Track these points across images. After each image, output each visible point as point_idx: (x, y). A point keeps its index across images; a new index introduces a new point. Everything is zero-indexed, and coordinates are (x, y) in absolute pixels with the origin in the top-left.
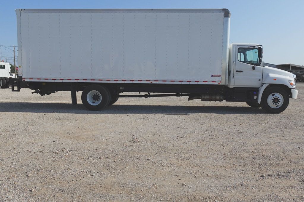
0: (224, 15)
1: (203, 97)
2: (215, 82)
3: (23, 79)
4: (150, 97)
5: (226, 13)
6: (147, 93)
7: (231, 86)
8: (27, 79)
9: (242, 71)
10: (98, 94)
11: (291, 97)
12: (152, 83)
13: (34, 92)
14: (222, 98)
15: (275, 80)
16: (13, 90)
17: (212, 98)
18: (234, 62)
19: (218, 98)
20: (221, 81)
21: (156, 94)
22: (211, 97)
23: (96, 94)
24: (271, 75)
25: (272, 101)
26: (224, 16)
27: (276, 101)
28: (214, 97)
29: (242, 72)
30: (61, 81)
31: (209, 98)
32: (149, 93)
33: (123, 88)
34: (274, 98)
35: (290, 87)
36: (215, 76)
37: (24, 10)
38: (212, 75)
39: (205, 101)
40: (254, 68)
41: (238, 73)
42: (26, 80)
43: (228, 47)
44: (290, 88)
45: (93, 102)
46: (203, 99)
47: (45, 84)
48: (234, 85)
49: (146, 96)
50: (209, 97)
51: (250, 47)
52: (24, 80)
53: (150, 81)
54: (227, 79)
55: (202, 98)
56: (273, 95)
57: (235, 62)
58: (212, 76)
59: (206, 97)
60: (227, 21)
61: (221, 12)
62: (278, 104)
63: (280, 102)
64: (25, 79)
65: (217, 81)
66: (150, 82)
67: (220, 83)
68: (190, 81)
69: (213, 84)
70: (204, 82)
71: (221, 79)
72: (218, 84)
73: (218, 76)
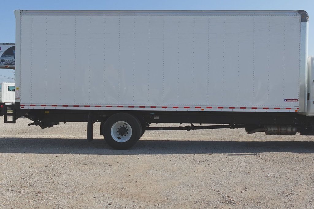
0: (300, 18)
1: (269, 129)
2: (290, 109)
3: (21, 105)
4: (193, 130)
5: (304, 16)
6: (190, 124)
7: (311, 114)
8: (27, 105)
10: (125, 126)
12: (204, 111)
13: (32, 124)
14: (294, 130)
16: (6, 121)
17: (282, 130)
18: (313, 81)
19: (289, 130)
20: (298, 107)
21: (203, 125)
22: (280, 129)
23: (122, 126)
26: (300, 20)
28: (283, 129)
30: (75, 108)
31: (276, 131)
32: (192, 125)
33: (158, 117)
37: (27, 11)
38: (287, 100)
42: (25, 108)
43: (307, 62)
45: (119, 138)
46: (270, 131)
47: (48, 112)
49: (188, 128)
50: (277, 129)
52: (22, 107)
53: (200, 107)
54: (307, 104)
55: (267, 130)
58: (286, 100)
59: (272, 129)
60: (305, 26)
61: (296, 14)
64: (24, 105)
65: (294, 107)
66: (200, 110)
67: (298, 110)
68: (256, 108)
69: (287, 111)
70: (275, 108)
71: (298, 105)
72: (294, 112)
73: (295, 100)
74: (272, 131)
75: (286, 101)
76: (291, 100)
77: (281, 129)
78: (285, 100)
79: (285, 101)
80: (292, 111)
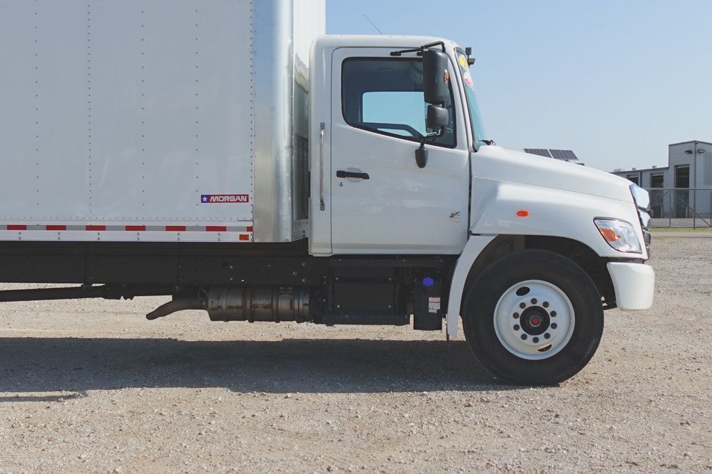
1: (213, 302)
2: (223, 229)
7: (319, 248)
9: (363, 171)
11: (612, 304)
14: (299, 303)
15: (523, 214)
17: (256, 306)
18: (322, 126)
19: (283, 303)
20: (250, 224)
22: (248, 302)
24: (510, 192)
25: (518, 321)
27: (535, 321)
28: (261, 302)
29: (365, 176)
31: (237, 307)
34: (522, 305)
35: (602, 248)
36: (222, 198)
38: (209, 197)
39: (227, 320)
40: (421, 158)
41: (345, 180)
44: (601, 254)
48: (328, 241)
50: (239, 302)
51: (403, 55)
56: (523, 291)
57: (327, 126)
58: (207, 199)
62: (547, 336)
63: (554, 326)
67: (249, 233)
68: (103, 228)
69: (213, 237)
70: (169, 228)
71: (250, 216)
72: (237, 240)
73: (238, 198)
74: (224, 307)
75: (208, 201)
76: (224, 199)
77: (253, 303)
78: (202, 196)
79: (202, 201)
80: (232, 237)
